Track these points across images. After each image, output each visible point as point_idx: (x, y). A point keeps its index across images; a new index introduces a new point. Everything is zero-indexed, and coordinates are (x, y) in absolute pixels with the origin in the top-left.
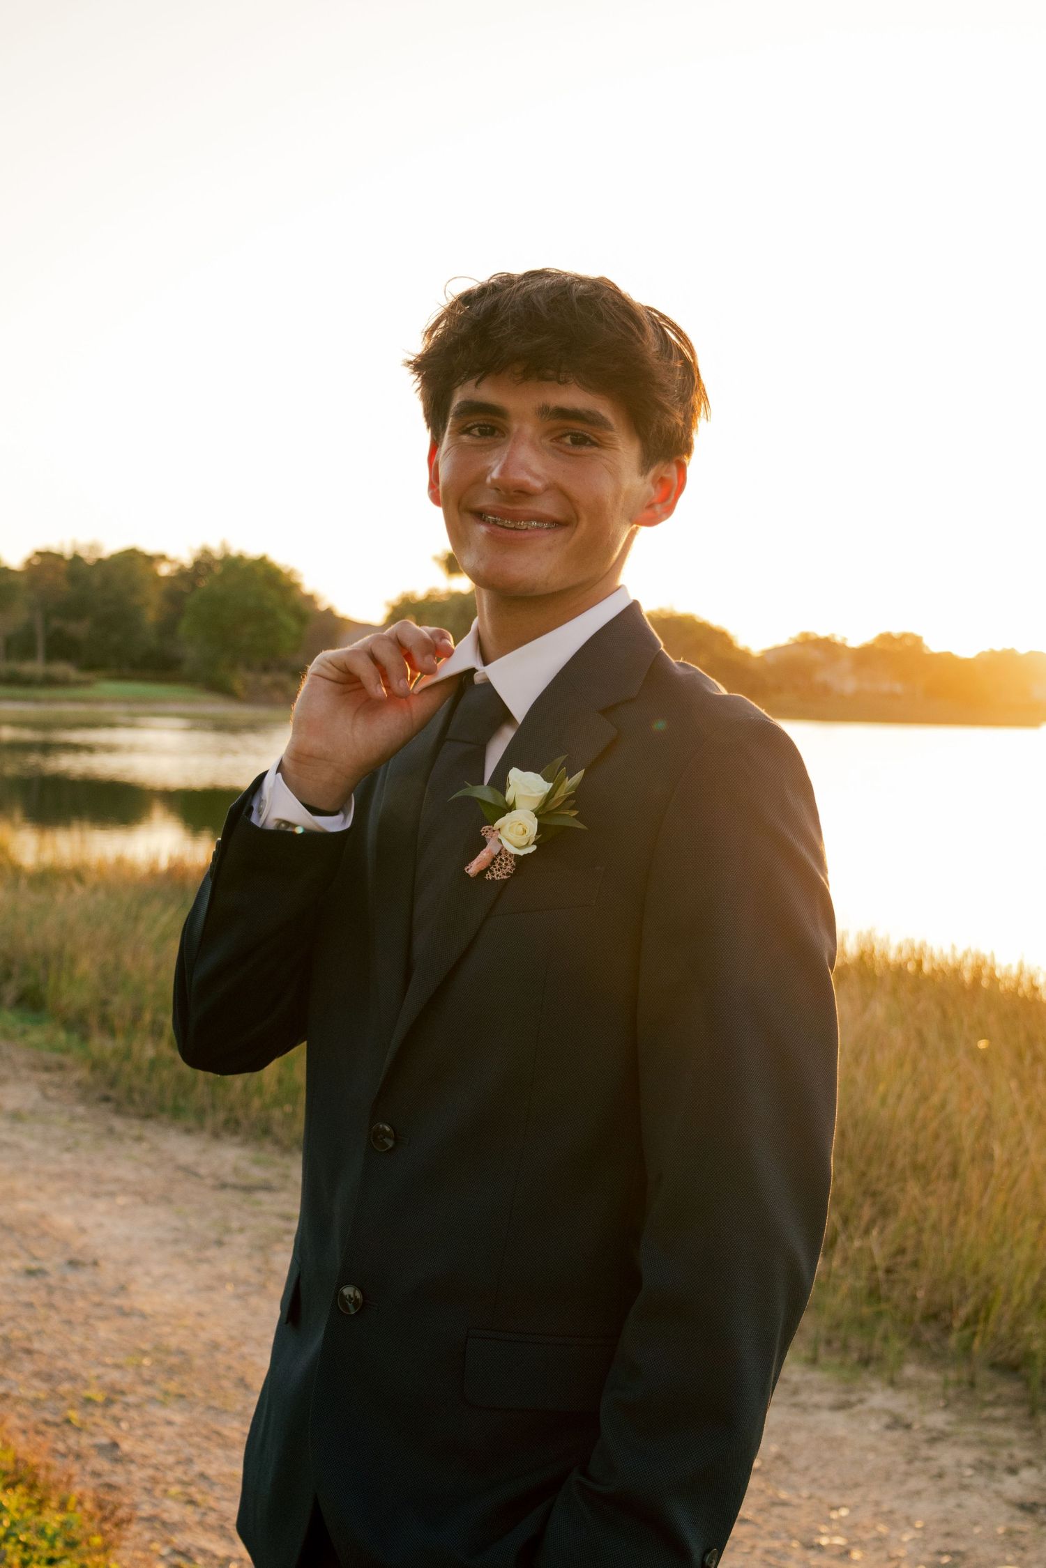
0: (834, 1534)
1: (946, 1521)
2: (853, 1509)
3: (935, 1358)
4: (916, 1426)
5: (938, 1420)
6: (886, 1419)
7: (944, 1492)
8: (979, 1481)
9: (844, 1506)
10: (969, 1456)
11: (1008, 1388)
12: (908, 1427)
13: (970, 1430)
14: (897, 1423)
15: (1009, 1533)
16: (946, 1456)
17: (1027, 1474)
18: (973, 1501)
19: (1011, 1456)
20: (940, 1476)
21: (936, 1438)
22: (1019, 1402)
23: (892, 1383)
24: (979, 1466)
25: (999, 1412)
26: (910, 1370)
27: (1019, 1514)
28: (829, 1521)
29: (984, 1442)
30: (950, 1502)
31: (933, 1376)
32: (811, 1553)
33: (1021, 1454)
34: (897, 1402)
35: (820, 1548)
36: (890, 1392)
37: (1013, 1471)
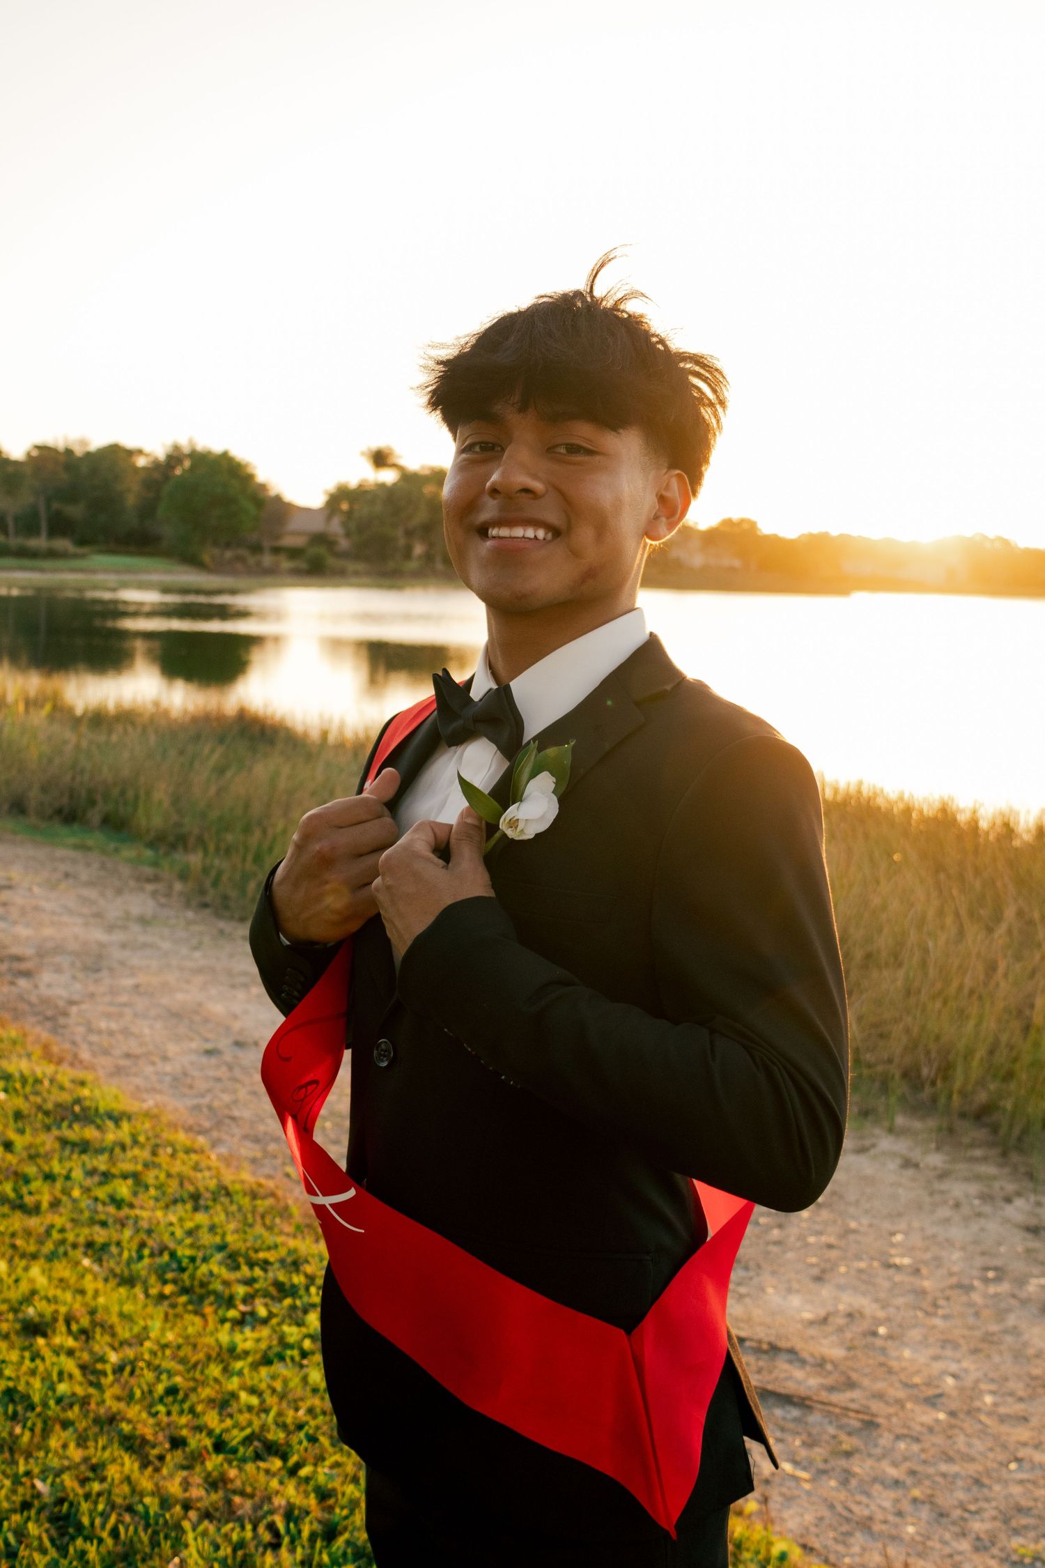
0: (903, 1256)
1: (976, 1242)
2: (906, 1234)
3: (916, 1109)
4: (921, 1165)
5: (936, 1160)
6: (899, 1161)
7: (966, 1219)
8: (987, 1209)
9: (899, 1232)
10: (973, 1188)
11: (981, 1134)
12: (916, 1166)
13: (961, 1167)
14: (908, 1164)
15: (1029, 1251)
16: (957, 1189)
17: (1019, 1203)
18: (993, 1227)
19: (1002, 1188)
20: (957, 1205)
21: (943, 1175)
22: (992, 1145)
23: (891, 1130)
24: (986, 1198)
25: (978, 1153)
26: (900, 1120)
27: (1029, 1236)
28: (893, 1245)
29: (978, 1178)
30: (975, 1227)
31: (918, 1125)
32: (892, 1272)
33: (1010, 1187)
34: (902, 1146)
35: (897, 1267)
36: (891, 1138)
37: (1008, 1200)
